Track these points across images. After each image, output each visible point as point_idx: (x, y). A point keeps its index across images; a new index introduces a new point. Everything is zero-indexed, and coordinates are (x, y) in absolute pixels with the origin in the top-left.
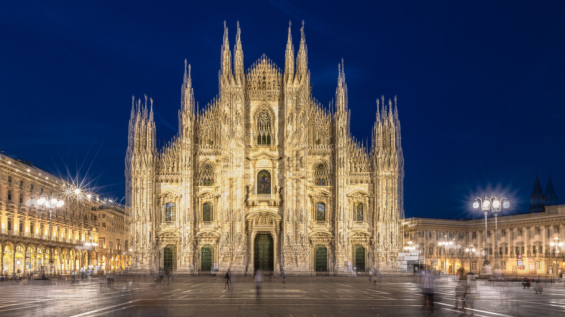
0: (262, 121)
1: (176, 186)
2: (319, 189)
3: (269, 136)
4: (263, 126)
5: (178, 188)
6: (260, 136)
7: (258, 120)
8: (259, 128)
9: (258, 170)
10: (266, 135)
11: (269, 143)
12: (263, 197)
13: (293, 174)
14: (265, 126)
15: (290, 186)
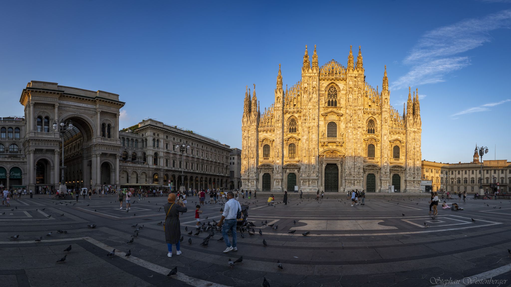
0: (331, 92)
1: (270, 134)
2: (371, 136)
3: (336, 101)
4: (332, 95)
5: (271, 135)
6: (329, 101)
7: (328, 91)
8: (329, 96)
9: (328, 122)
10: (334, 100)
11: (336, 105)
12: (331, 140)
13: (353, 125)
14: (333, 95)
15: (350, 133)
